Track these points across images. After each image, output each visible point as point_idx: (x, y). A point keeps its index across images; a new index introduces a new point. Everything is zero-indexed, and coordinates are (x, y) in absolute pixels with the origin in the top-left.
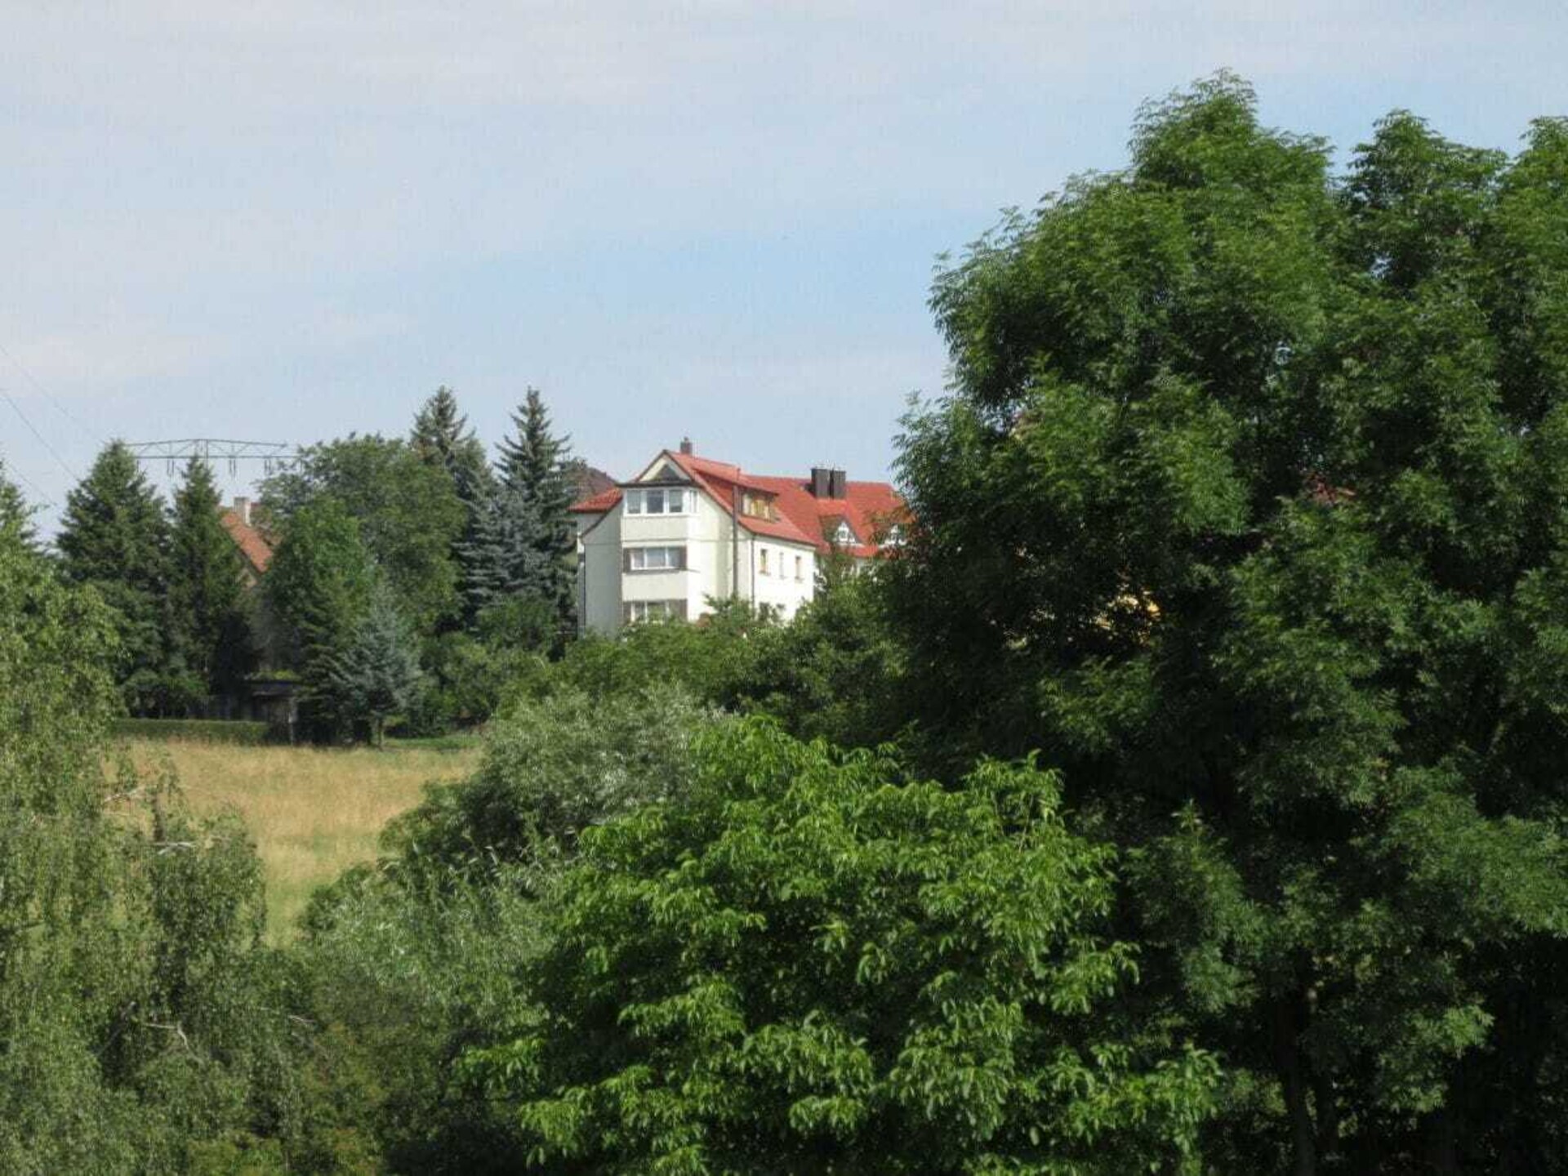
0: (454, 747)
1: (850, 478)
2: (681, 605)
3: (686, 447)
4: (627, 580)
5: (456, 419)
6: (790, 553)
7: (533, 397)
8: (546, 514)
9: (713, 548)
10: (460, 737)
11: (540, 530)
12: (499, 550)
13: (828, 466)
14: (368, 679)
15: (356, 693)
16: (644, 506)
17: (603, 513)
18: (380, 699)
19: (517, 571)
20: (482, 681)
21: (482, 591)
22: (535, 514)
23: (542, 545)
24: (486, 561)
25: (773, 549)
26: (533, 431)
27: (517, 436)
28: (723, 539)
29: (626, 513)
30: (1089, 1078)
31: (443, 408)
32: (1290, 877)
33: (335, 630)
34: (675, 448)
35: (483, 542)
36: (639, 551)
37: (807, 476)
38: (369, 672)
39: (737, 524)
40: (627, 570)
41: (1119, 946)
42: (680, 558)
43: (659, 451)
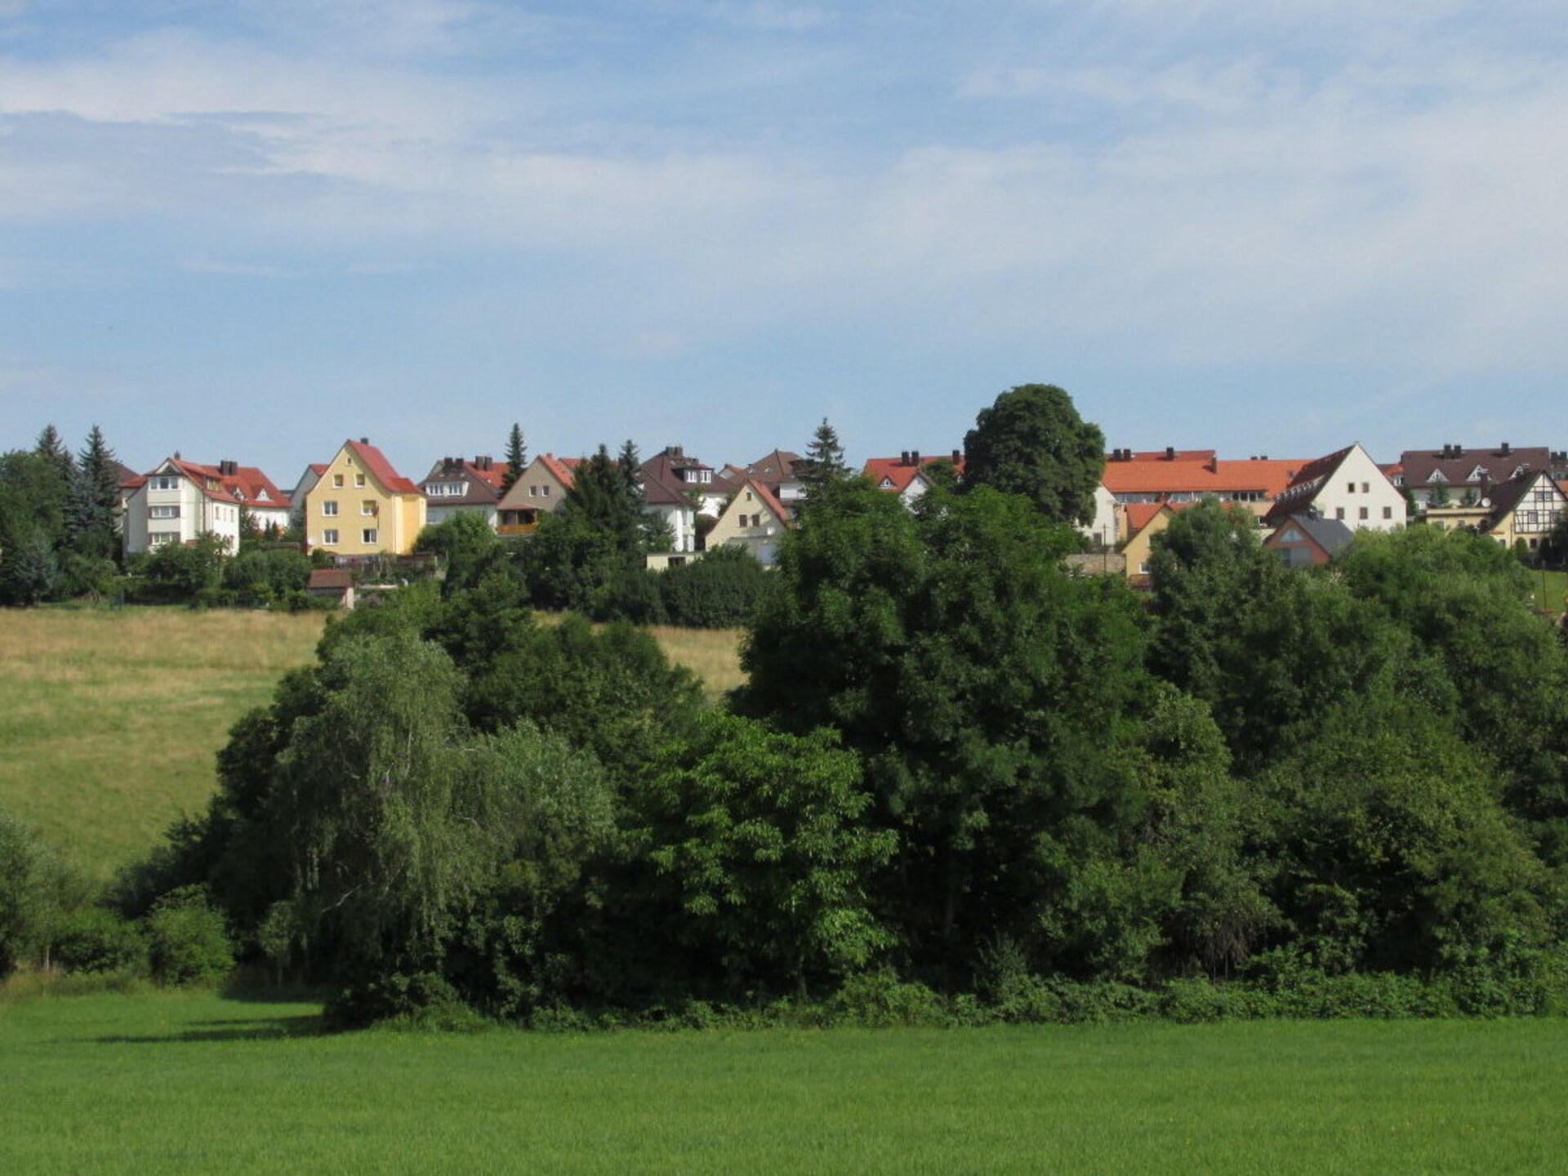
0: (76, 608)
1: (240, 465)
2: (177, 535)
3: (177, 456)
4: (150, 522)
5: (57, 440)
6: (229, 508)
7: (96, 429)
8: (103, 486)
9: (192, 507)
10: (75, 602)
11: (101, 496)
12: (81, 506)
13: (229, 460)
14: (34, 573)
15: (28, 581)
16: (159, 486)
17: (138, 488)
18: (39, 583)
19: (90, 516)
20: (89, 575)
21: (73, 527)
22: (98, 488)
23: (101, 503)
24: (75, 512)
25: (222, 506)
26: (96, 445)
27: (88, 449)
28: (197, 503)
29: (150, 489)
30: (854, 839)
31: (49, 436)
32: (920, 767)
33: (15, 549)
34: (172, 457)
35: (73, 502)
36: (156, 508)
37: (219, 464)
38: (34, 571)
39: (205, 495)
40: (150, 517)
41: (867, 794)
42: (177, 512)
43: (165, 458)
